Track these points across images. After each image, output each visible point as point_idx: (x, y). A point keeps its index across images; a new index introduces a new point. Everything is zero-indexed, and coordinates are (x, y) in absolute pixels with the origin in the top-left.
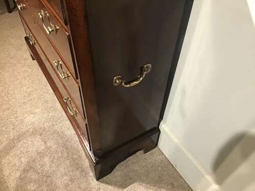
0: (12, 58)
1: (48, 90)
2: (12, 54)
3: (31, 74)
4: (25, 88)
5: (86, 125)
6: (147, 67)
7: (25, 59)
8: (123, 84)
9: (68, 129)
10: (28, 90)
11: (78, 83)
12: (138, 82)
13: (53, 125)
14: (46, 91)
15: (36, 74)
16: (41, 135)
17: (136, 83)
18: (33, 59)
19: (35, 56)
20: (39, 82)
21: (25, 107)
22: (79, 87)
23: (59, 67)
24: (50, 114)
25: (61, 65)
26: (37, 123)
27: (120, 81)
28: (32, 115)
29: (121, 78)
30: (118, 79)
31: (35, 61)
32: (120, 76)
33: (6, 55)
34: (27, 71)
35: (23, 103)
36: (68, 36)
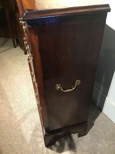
0: (20, 71)
2: (19, 69)
8: (62, 89)
12: (71, 90)
29: (60, 86)
33: (16, 70)
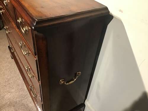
1: (20, 78)
3: (10, 67)
4: (6, 76)
5: (42, 105)
6: (79, 74)
7: (7, 58)
8: (65, 83)
9: (31, 103)
10: (8, 78)
11: (39, 83)
12: (73, 82)
13: (22, 100)
14: (19, 78)
15: (13, 67)
16: (14, 106)
17: (72, 82)
18: (12, 59)
19: (14, 57)
20: (15, 73)
21: (6, 88)
22: (40, 85)
23: (28, 70)
24: (20, 93)
25: (29, 69)
26: (12, 98)
27: (64, 82)
28: (9, 94)
29: (64, 80)
30: (62, 81)
31: (13, 60)
32: (63, 79)
34: (8, 66)
35: (4, 86)
36: (36, 61)
